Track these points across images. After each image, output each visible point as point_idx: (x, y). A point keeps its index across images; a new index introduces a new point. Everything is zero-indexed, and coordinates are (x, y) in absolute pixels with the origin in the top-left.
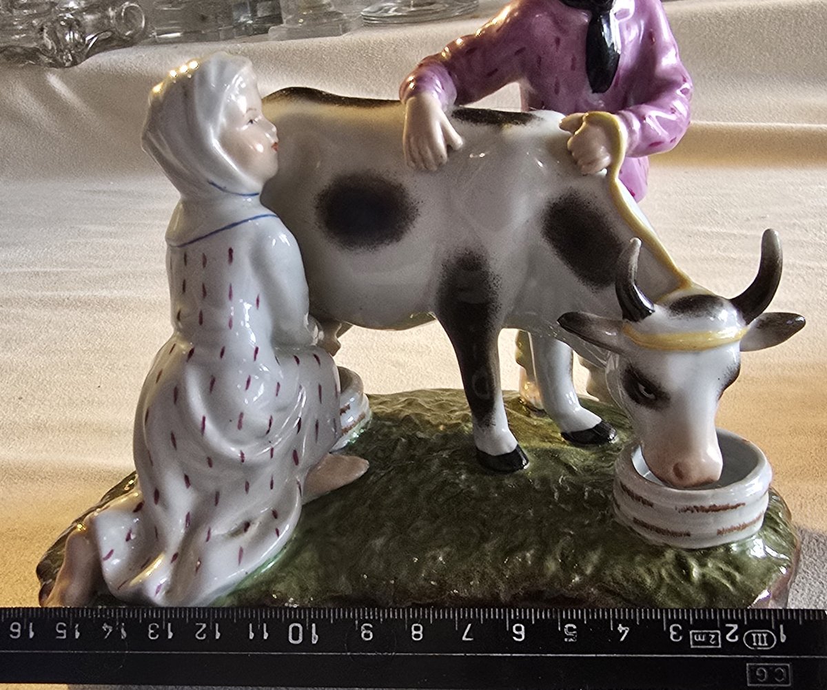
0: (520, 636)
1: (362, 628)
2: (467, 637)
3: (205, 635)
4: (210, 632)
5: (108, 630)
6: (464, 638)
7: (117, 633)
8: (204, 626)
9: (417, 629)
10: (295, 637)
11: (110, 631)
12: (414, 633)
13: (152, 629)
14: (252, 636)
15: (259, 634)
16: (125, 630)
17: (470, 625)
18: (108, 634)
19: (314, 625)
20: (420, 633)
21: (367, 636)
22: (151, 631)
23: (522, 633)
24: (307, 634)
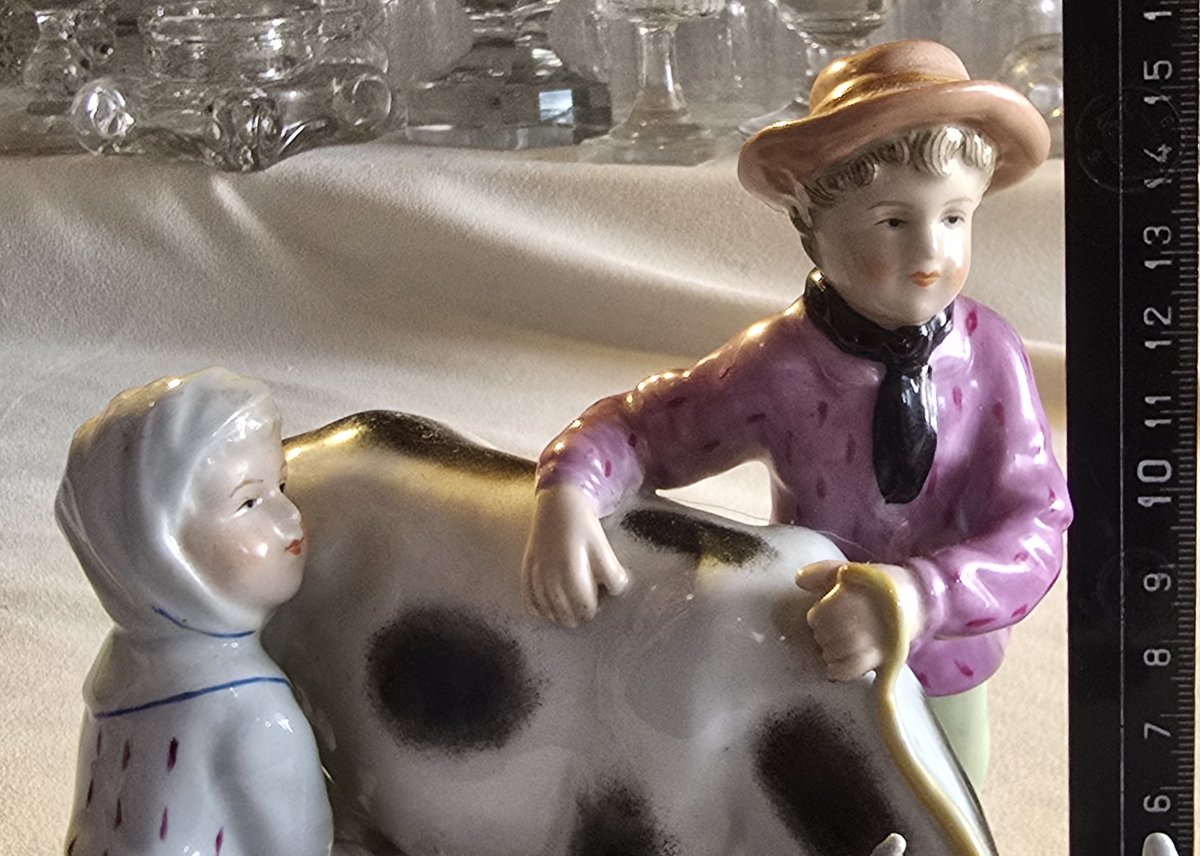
0: (1151, 804)
1: (1163, 576)
2: (1150, 730)
3: (1151, 323)
4: (1156, 332)
5: (1160, 154)
6: (1147, 726)
7: (1154, 170)
8: (1167, 322)
9: (1163, 658)
10: (1148, 471)
11: (1158, 159)
12: (1156, 653)
13: (1161, 232)
14: (1150, 400)
15: (1154, 411)
16: (1159, 186)
17: (1168, 734)
18: (1152, 155)
19: (1168, 499)
20: (1157, 661)
21: (1151, 582)
22: (1157, 231)
23: (1156, 808)
24: (1153, 490)
